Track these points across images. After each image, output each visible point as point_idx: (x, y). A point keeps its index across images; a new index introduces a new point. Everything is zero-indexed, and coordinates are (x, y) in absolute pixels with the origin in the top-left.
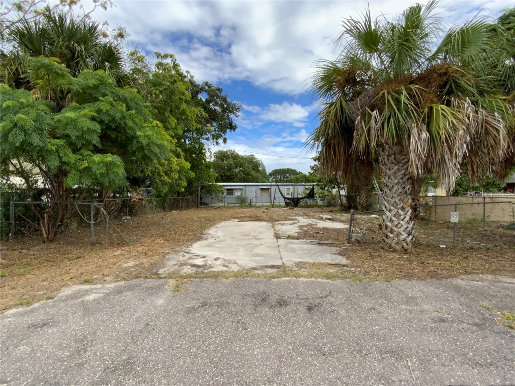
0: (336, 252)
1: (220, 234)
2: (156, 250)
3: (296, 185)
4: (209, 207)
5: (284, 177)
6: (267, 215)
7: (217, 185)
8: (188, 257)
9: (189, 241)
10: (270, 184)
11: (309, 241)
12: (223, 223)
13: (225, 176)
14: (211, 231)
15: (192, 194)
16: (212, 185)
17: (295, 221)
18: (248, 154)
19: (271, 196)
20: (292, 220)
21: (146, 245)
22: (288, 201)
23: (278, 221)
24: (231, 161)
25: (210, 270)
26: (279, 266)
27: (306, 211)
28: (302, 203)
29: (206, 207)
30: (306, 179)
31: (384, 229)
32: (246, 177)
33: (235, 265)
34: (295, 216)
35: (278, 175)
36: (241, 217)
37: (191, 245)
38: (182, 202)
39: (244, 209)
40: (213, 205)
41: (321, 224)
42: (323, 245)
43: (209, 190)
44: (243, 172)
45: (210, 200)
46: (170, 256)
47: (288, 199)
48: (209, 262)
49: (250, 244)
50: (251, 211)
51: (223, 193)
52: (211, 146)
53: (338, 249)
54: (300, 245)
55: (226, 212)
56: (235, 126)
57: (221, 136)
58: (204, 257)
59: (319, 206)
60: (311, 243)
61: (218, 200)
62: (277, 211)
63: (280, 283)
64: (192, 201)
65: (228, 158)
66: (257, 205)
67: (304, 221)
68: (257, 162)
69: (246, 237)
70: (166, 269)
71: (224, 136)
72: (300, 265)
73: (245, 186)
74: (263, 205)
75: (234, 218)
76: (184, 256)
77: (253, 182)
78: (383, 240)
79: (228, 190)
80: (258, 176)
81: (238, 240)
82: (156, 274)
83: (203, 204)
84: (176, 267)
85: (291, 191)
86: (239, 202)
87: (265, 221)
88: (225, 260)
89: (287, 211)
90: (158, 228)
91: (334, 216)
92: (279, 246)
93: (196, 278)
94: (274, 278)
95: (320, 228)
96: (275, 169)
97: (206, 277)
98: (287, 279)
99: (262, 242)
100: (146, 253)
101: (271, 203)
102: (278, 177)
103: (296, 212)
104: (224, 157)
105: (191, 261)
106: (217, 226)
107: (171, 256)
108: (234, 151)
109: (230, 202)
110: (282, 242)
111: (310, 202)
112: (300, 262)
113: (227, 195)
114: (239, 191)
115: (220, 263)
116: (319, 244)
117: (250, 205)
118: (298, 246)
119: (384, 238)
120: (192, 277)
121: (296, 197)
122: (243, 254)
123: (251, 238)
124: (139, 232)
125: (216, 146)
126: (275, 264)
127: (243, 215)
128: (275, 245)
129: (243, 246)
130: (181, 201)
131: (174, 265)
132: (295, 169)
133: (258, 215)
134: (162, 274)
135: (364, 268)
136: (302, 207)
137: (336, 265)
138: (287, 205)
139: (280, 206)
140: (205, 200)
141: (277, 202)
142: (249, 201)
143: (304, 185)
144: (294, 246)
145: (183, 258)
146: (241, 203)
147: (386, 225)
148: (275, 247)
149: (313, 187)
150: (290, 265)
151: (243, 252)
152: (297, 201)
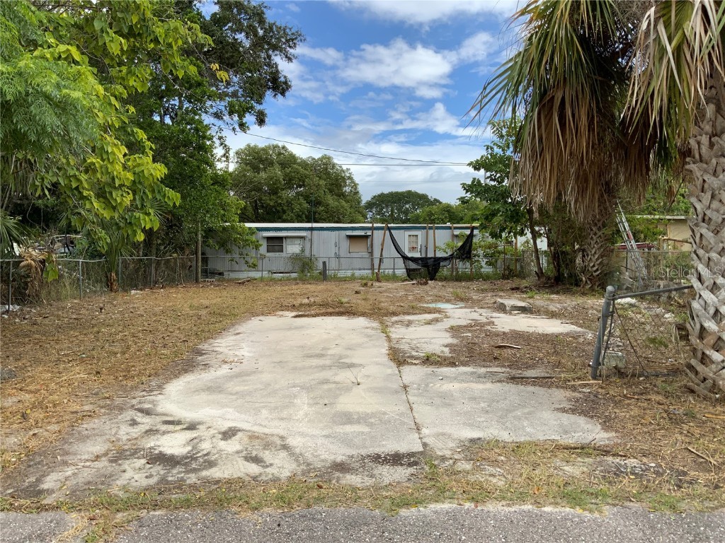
0: (567, 405)
1: (246, 351)
2: (55, 406)
3: (431, 228)
4: (224, 280)
5: (400, 210)
6: (365, 299)
7: (243, 228)
8: (143, 428)
9: (156, 374)
10: (370, 225)
11: (483, 370)
12: (255, 323)
13: (262, 207)
14: (223, 344)
15: (182, 249)
16: (233, 227)
17: (436, 315)
18: (317, 156)
19: (371, 253)
20: (430, 311)
21: (32, 387)
22: (413, 266)
23: (394, 314)
24: (278, 172)
25: (204, 473)
26: (412, 454)
27: (460, 288)
28: (445, 271)
29: (219, 280)
30: (450, 215)
31: (694, 340)
32: (314, 209)
33: (283, 454)
34: (432, 302)
35: (387, 206)
36: (301, 305)
37: (160, 387)
38: (156, 270)
39: (309, 286)
40: (233, 275)
41: (507, 323)
42: (527, 383)
43: (225, 241)
44: (306, 197)
45: (228, 264)
46: (91, 425)
47: (414, 260)
48: (205, 446)
49: (326, 381)
50: (327, 290)
51: (257, 247)
52: (227, 133)
53: (569, 394)
54: (466, 385)
55: (265, 291)
56: (286, 83)
57: (252, 108)
58: (192, 427)
59: (486, 278)
60: (491, 377)
61: (247, 262)
62: (387, 290)
63: (427, 524)
64: (183, 266)
65: (271, 164)
66: (341, 274)
67: (459, 315)
68: (337, 175)
69: (315, 362)
70: (69, 471)
71: (258, 107)
72: (475, 449)
73: (312, 229)
74: (353, 275)
75: (284, 308)
76: (134, 423)
77: (330, 222)
78: (691, 367)
79: (269, 239)
80: (342, 207)
81: (295, 369)
82: (35, 492)
83: (209, 274)
84: (103, 463)
85: (419, 243)
86: (297, 268)
87: (363, 314)
88: (253, 437)
89: (414, 290)
90: (81, 337)
91: (531, 301)
92: (405, 387)
93: (156, 506)
94: (407, 505)
95: (504, 333)
96: (379, 193)
97: (187, 504)
98: (446, 506)
99: (359, 374)
100: (24, 416)
101: (372, 269)
102: (387, 212)
103: (435, 292)
104: (261, 161)
105: (150, 443)
106: (240, 328)
107: (95, 423)
108: (284, 147)
109: (275, 269)
110: (412, 374)
111: (463, 267)
112: (472, 441)
113: (268, 251)
114: (298, 241)
115: (238, 447)
116: (513, 379)
117: (324, 276)
118: (457, 386)
119: (693, 362)
120: (143, 506)
121: (431, 255)
122: (306, 415)
123: (328, 362)
124: (28, 347)
125: (240, 134)
126: (403, 448)
127: (306, 301)
128: (396, 385)
129: (307, 388)
130: (154, 265)
131: (97, 458)
132: (424, 193)
133: (344, 300)
134: (50, 492)
135: (663, 458)
136: (445, 279)
137: (582, 450)
138: (411, 274)
139: (394, 278)
140: (214, 265)
141: (387, 269)
142: (320, 266)
143: (450, 228)
144: (447, 387)
145: (130, 429)
146: (303, 271)
147: (702, 326)
148: (397, 392)
149: (472, 232)
150: (448, 453)
151: (306, 407)
152: (434, 265)
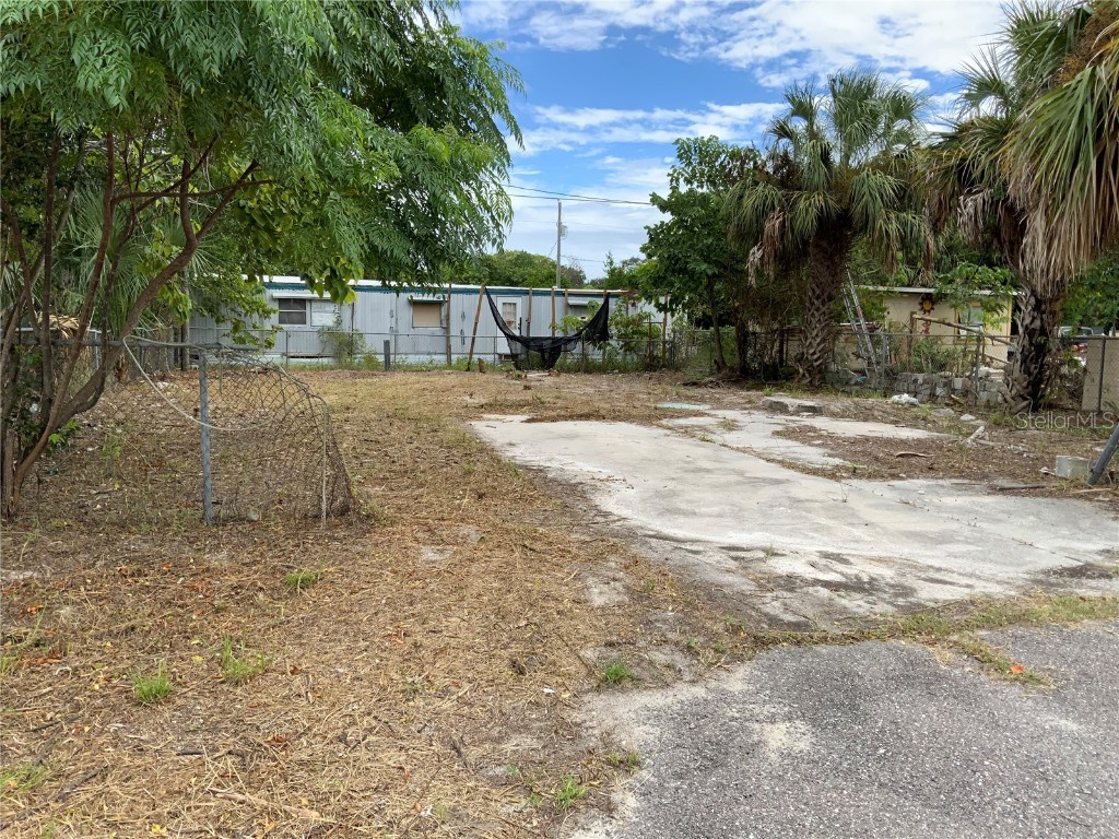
19: (447, 329)
22: (520, 349)
28: (569, 357)
47: (523, 340)
51: (265, 313)
58: (770, 552)
59: (623, 369)
66: (412, 361)
74: (432, 362)
79: (282, 301)
86: (329, 350)
101: (448, 353)
109: (292, 351)
113: (280, 322)
114: (331, 307)
116: (1003, 491)
117: (386, 363)
123: (737, 478)
143: (560, 294)
146: (339, 355)
149: (606, 302)
152: (552, 349)
